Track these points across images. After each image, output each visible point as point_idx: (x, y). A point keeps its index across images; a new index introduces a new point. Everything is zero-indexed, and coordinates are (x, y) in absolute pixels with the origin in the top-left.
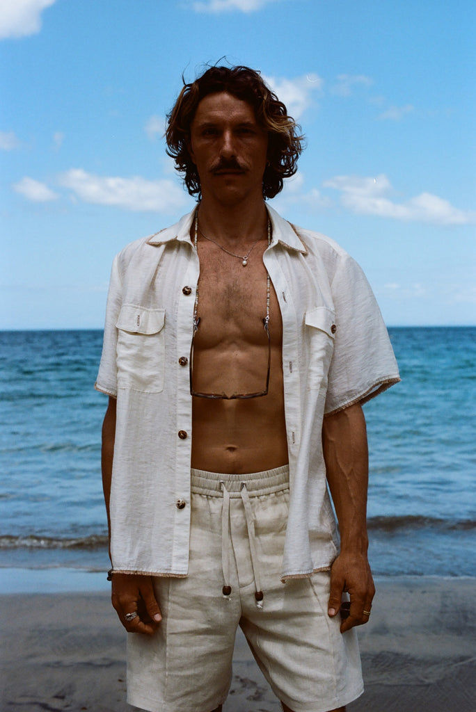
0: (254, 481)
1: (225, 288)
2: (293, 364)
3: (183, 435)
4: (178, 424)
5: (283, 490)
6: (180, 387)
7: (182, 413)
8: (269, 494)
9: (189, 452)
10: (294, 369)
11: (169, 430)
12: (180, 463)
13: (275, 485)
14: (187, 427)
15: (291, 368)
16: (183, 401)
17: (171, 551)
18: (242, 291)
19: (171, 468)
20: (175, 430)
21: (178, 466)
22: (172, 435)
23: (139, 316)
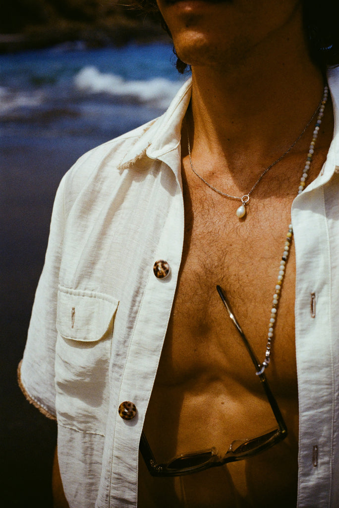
2: (320, 449)
10: (323, 459)
15: (315, 458)
23: (74, 309)
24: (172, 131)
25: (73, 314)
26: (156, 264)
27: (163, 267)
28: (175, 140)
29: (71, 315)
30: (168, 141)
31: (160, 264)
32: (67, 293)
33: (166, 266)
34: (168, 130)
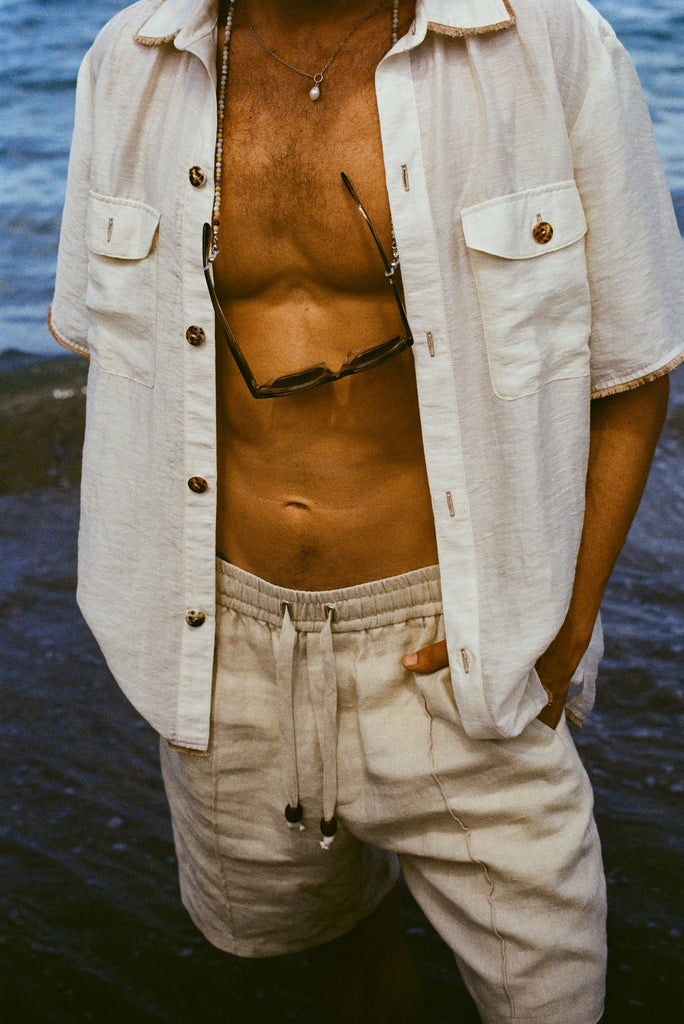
0: (351, 602)
1: (267, 161)
2: (436, 336)
3: (198, 486)
4: (188, 461)
5: (423, 617)
6: (189, 387)
7: (198, 441)
8: (391, 624)
9: (212, 519)
10: (439, 347)
11: (169, 470)
12: (192, 539)
13: (403, 607)
14: (208, 471)
15: (431, 346)
16: (199, 418)
17: (175, 705)
18: (305, 169)
19: (174, 545)
20: (182, 473)
21: (188, 544)
22: (173, 480)
23: (111, 220)
24: (204, 12)
25: (111, 225)
26: (191, 170)
27: (198, 174)
28: (209, 23)
29: (107, 227)
30: (199, 25)
31: (194, 171)
32: (103, 200)
33: (200, 172)
34: (200, 12)
